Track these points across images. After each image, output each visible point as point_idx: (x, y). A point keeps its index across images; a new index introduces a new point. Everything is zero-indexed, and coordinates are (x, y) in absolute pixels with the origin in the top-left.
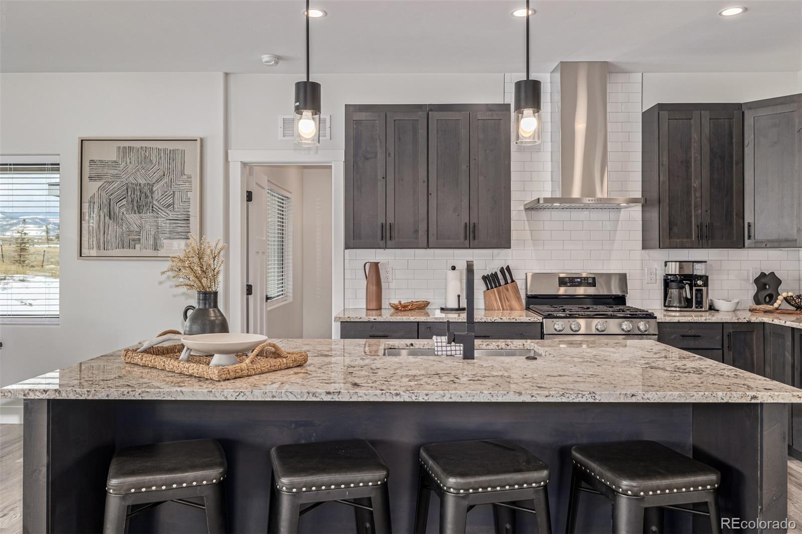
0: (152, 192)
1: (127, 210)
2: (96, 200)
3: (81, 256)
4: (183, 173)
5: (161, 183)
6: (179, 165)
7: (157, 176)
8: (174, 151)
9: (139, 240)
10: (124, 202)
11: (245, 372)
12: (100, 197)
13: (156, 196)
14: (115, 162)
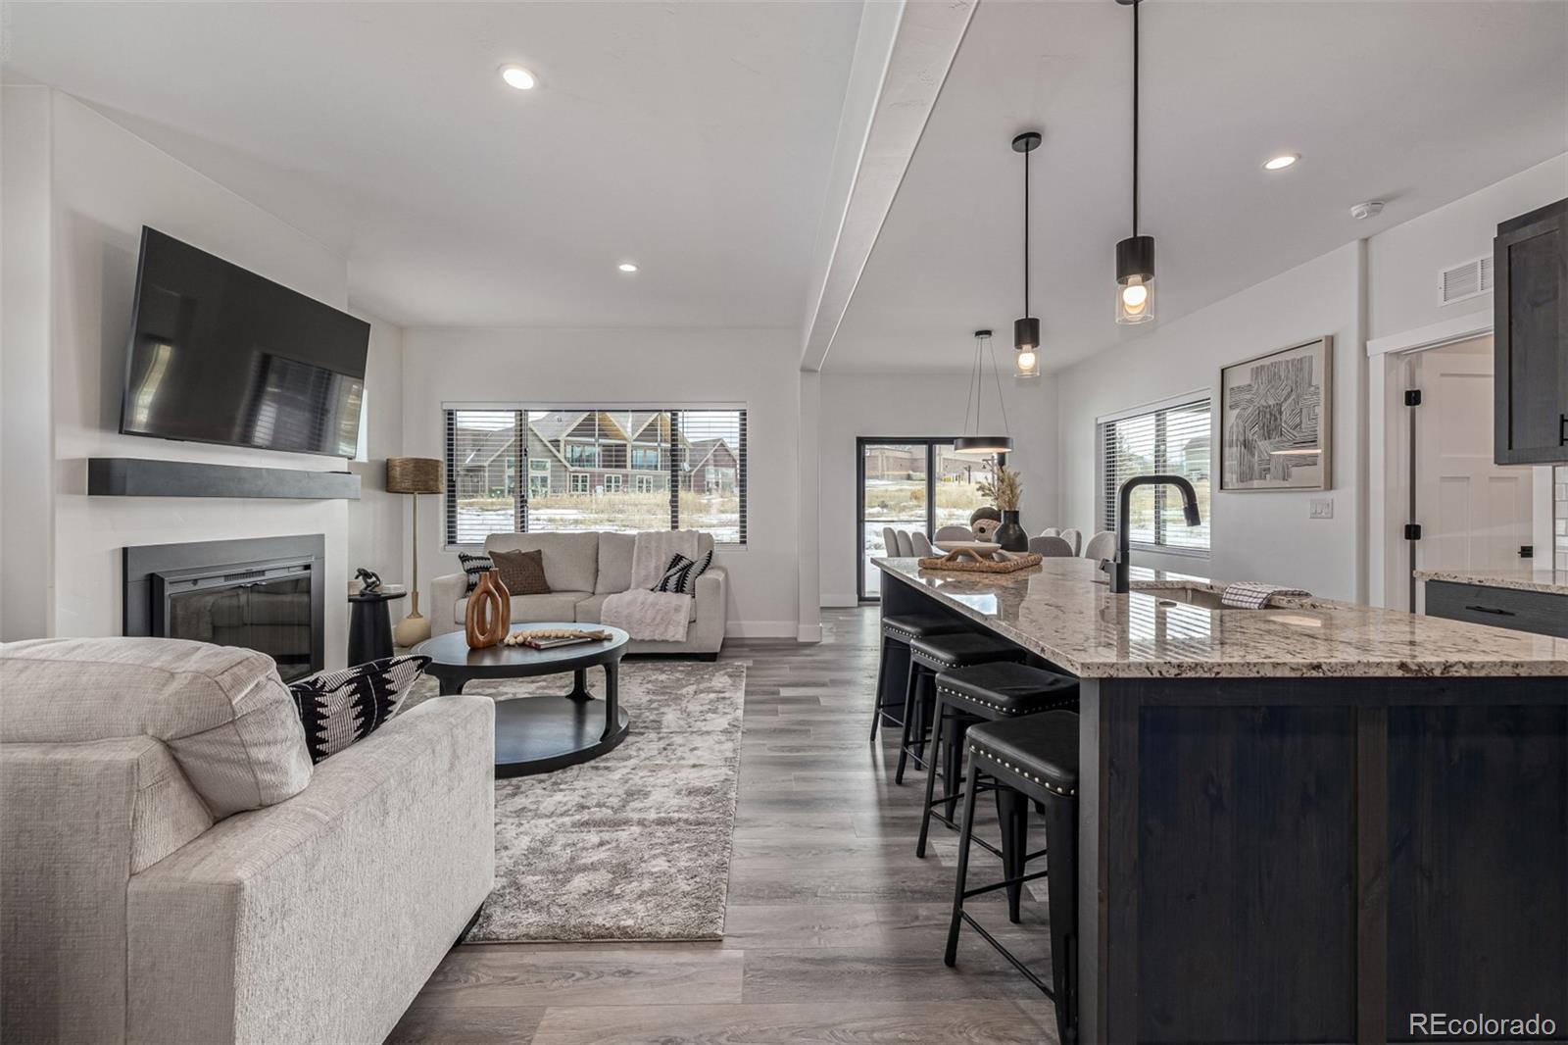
0: (1281, 413)
1: (1259, 437)
2: (1235, 429)
3: (1221, 488)
4: (1310, 385)
5: (1290, 400)
6: (1306, 376)
7: (1285, 393)
8: (1301, 360)
9: (1269, 469)
10: (1256, 428)
11: (939, 566)
12: (1237, 426)
13: (1284, 418)
14: (1250, 385)
